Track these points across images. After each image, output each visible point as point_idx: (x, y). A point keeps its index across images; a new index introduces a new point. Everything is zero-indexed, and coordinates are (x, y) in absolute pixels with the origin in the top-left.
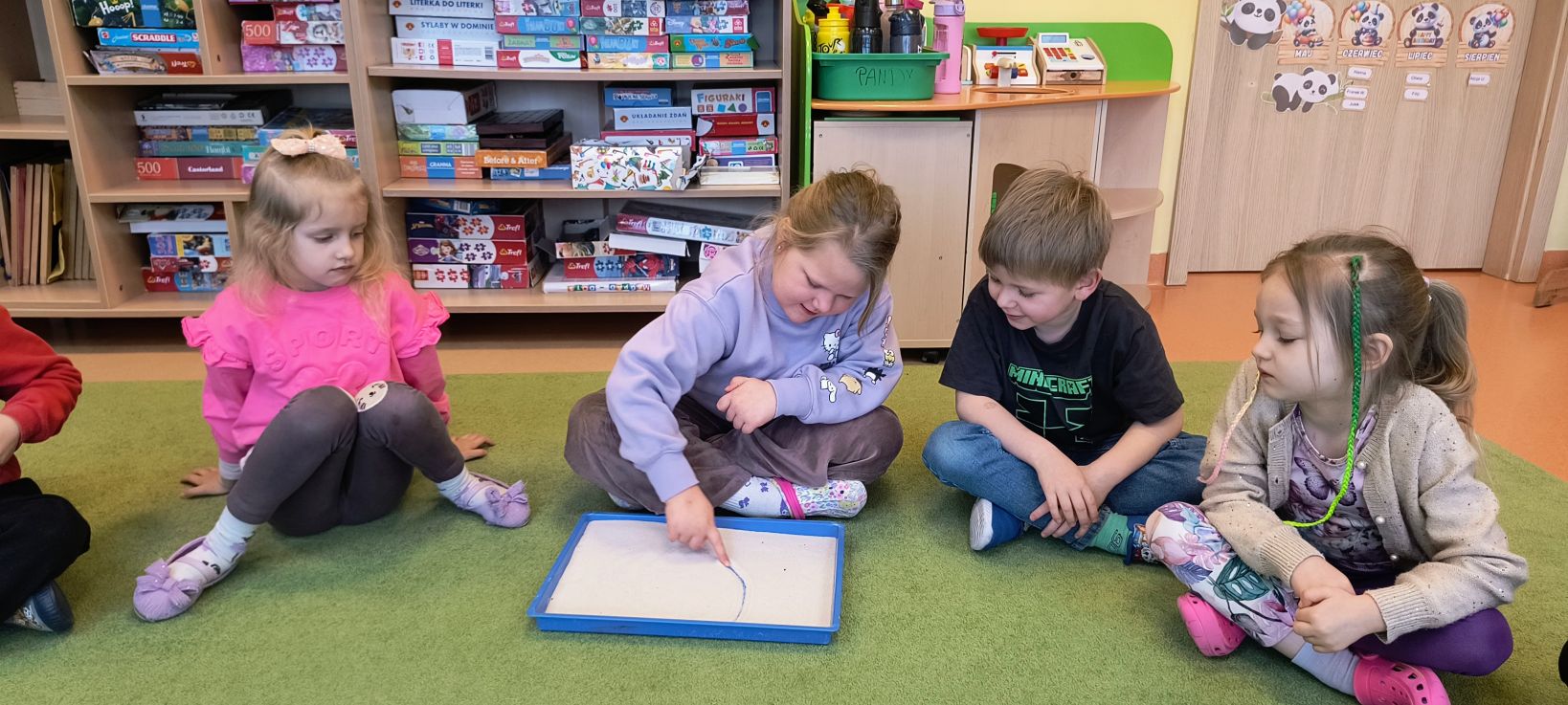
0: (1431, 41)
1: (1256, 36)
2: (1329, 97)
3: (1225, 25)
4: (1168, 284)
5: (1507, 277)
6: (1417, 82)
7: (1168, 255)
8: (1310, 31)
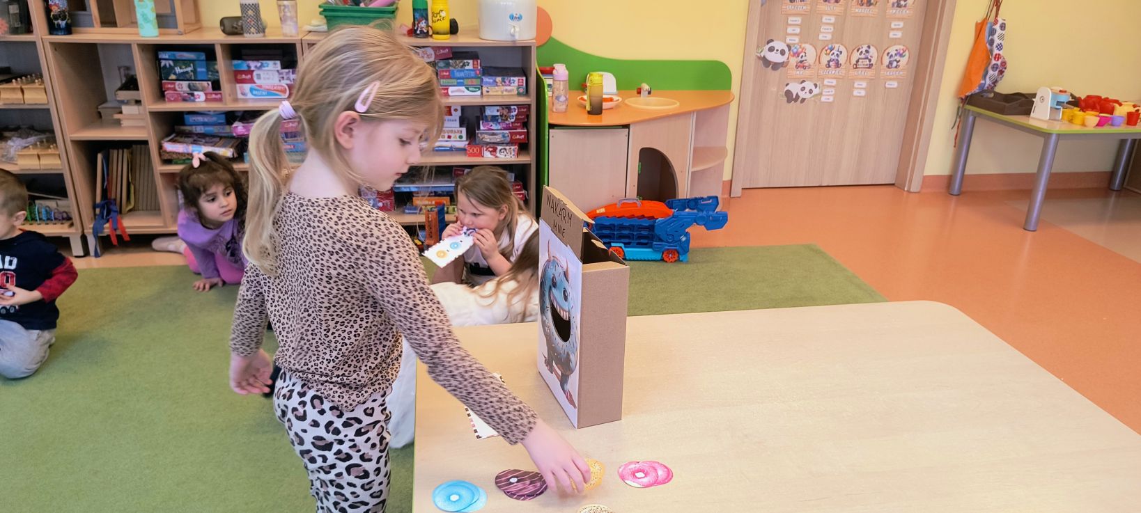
0: (867, 65)
1: (776, 63)
2: (813, 96)
3: (759, 58)
4: (732, 196)
5: (906, 189)
6: (860, 87)
7: (731, 181)
8: (803, 61)
